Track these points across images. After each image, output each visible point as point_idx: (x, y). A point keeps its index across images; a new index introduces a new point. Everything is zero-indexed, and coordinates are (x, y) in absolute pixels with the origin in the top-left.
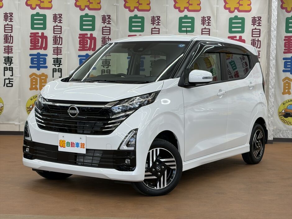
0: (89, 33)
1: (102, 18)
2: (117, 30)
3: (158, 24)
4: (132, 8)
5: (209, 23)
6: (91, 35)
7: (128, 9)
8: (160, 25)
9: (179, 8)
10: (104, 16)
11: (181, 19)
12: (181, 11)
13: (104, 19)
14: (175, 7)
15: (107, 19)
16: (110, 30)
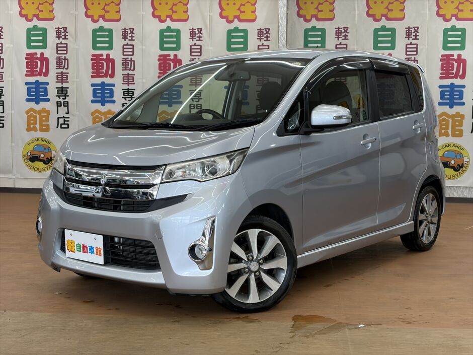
0: (39, 52)
1: (56, 31)
2: (77, 47)
3: (132, 38)
4: (96, 18)
5: (200, 37)
6: (42, 54)
7: (90, 19)
8: (134, 40)
9: (159, 17)
10: (58, 28)
11: (162, 31)
12: (162, 21)
13: (59, 33)
14: (154, 16)
15: (63, 32)
16: (67, 47)
